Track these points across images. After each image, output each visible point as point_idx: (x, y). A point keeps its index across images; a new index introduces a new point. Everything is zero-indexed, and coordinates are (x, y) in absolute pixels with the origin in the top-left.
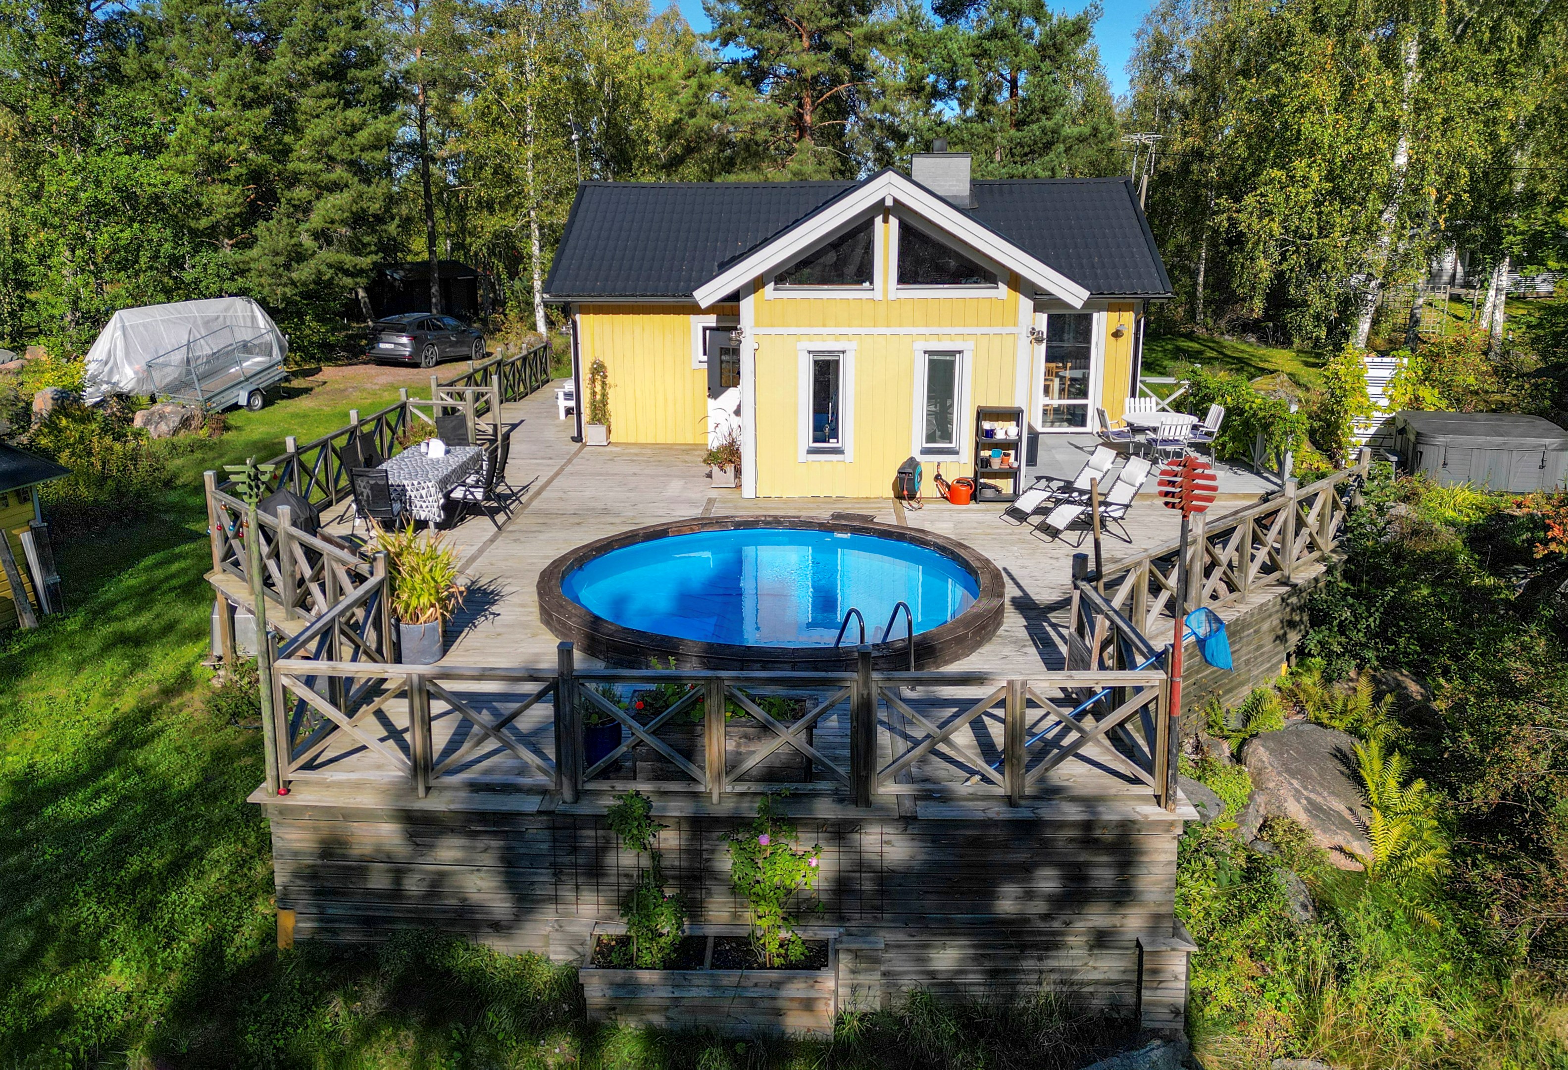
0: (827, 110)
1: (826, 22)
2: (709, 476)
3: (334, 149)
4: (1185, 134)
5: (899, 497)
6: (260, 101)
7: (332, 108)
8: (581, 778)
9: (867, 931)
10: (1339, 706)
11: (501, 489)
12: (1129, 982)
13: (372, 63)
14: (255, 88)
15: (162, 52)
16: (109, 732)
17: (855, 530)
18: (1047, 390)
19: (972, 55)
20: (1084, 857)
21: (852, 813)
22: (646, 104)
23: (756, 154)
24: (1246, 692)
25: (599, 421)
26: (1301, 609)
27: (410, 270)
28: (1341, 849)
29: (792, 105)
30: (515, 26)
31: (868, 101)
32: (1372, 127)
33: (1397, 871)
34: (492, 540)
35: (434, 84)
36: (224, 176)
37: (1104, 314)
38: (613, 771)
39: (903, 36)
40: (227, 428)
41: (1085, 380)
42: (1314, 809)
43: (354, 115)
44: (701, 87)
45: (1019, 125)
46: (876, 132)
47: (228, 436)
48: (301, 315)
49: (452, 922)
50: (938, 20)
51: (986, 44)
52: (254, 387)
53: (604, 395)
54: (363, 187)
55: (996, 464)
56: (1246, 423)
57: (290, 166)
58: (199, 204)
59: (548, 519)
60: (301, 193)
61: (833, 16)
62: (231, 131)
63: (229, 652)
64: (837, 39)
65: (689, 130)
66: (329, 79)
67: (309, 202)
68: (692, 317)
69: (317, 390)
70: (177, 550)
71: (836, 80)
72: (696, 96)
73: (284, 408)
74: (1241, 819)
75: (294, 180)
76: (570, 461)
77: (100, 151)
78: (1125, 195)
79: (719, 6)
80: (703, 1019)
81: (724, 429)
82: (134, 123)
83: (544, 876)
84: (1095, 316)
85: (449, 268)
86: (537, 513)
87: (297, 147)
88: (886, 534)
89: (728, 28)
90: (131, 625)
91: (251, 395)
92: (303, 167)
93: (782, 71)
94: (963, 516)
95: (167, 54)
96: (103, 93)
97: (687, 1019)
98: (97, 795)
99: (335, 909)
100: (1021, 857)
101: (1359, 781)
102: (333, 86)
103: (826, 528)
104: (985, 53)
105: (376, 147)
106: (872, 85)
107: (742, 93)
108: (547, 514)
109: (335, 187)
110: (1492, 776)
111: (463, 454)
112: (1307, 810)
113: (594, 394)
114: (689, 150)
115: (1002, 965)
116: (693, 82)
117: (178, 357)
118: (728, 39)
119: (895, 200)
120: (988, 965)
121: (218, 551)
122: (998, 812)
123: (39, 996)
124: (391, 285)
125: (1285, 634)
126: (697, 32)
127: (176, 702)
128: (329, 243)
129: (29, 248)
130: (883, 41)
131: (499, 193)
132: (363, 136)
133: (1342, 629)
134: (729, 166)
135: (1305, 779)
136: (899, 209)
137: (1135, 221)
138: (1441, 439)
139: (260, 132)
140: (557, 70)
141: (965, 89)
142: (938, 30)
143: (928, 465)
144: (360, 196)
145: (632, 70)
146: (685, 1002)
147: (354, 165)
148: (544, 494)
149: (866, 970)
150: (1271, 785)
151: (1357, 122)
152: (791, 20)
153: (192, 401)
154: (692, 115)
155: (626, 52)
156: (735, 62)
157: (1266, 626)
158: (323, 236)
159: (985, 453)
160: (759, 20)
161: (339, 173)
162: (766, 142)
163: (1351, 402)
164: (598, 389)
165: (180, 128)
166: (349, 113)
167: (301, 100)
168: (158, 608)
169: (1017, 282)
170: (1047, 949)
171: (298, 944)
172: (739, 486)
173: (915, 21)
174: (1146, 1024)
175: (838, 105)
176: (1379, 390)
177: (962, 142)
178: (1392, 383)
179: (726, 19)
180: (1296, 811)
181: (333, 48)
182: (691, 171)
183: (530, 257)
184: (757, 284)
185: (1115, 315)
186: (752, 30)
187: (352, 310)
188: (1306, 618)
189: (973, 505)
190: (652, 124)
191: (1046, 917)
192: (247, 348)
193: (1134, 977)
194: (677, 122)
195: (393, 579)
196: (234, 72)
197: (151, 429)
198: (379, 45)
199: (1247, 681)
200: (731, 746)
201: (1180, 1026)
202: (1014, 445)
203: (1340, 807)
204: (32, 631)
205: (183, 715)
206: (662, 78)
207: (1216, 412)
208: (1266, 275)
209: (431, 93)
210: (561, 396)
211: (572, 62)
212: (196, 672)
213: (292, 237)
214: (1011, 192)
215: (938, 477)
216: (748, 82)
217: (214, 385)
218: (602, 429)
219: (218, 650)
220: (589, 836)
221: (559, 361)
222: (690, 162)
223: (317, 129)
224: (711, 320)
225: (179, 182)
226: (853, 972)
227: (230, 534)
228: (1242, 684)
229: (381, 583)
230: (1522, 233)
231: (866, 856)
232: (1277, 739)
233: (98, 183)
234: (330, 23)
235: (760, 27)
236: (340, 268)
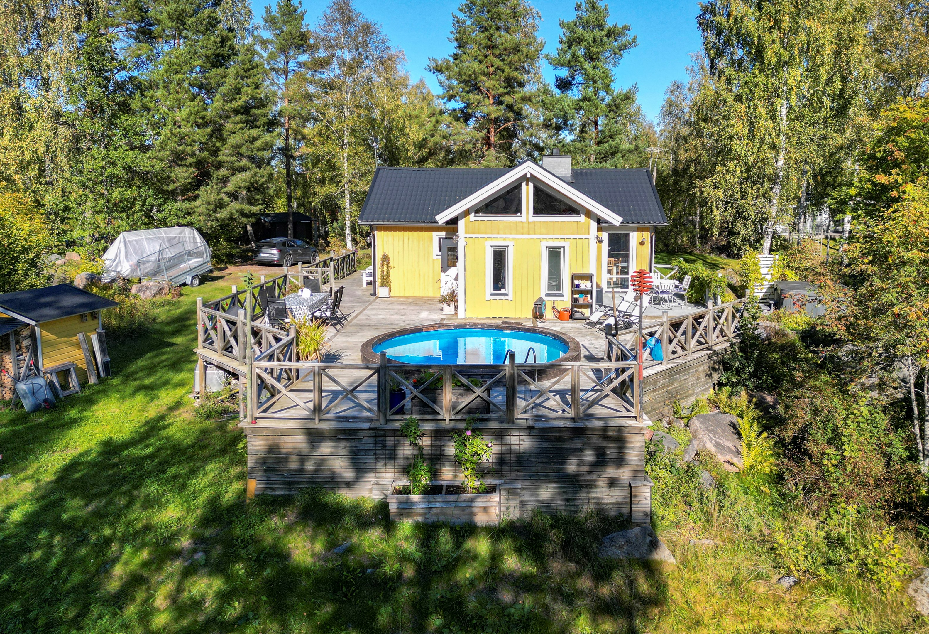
0: (502, 135)
1: (501, 90)
2: (442, 309)
3: (243, 150)
4: (686, 151)
5: (535, 317)
6: (206, 124)
7: (243, 129)
8: (389, 413)
9: (512, 482)
10: (734, 406)
11: (339, 314)
12: (626, 503)
13: (264, 106)
14: (203, 118)
15: (152, 97)
16: (144, 426)
17: (513, 329)
18: (610, 272)
19: (575, 109)
20: (604, 444)
21: (505, 426)
22: (407, 131)
23: (466, 157)
24: (693, 399)
25: (385, 285)
26: (719, 363)
27: (274, 217)
28: (729, 462)
29: (484, 132)
30: (340, 89)
31: (523, 130)
32: (764, 147)
33: (753, 472)
34: (335, 336)
35: (294, 118)
36: (183, 163)
37: (635, 233)
38: (401, 411)
39: (540, 99)
40: (181, 295)
41: (628, 268)
42: (718, 445)
43: (254, 132)
44: (437, 122)
45: (599, 143)
46: (528, 146)
47: (181, 298)
48: (217, 238)
49: (327, 483)
50: (557, 91)
51: (581, 103)
52: (195, 274)
53: (388, 272)
54: (257, 170)
55: (581, 301)
56: (701, 284)
57: (219, 159)
58: (169, 177)
59: (361, 327)
60: (223, 172)
61: (506, 88)
62: (188, 140)
63: (203, 389)
64: (507, 99)
65: (431, 144)
66: (242, 114)
67: (227, 177)
68: (434, 233)
69: (227, 277)
70: (164, 350)
71: (507, 120)
72: (434, 126)
73: (209, 286)
74: (686, 451)
75: (219, 165)
76: (370, 304)
77: (116, 149)
78: (646, 177)
79: (446, 82)
80: (442, 518)
81: (449, 285)
82: (136, 134)
83: (371, 459)
84: (631, 234)
85: (297, 215)
86: (356, 325)
87: (223, 149)
88: (527, 330)
89: (451, 92)
90: (147, 382)
91: (193, 278)
92: (226, 159)
93: (479, 115)
94: (566, 325)
95: (155, 98)
96: (120, 118)
97: (434, 518)
98: (147, 446)
99: (274, 478)
100: (579, 445)
101: (739, 434)
102: (244, 117)
103: (499, 328)
104: (581, 108)
105: (264, 149)
106: (525, 123)
107: (459, 125)
108: (361, 325)
109: (243, 169)
110: (790, 425)
111: (318, 297)
112: (714, 445)
113: (383, 271)
114: (430, 154)
115: (570, 496)
116: (433, 119)
117: (153, 258)
118: (451, 98)
119: (531, 175)
120: (566, 496)
121: (201, 337)
122: (568, 424)
123: (136, 519)
124: (263, 225)
125: (711, 374)
126: (435, 93)
127: (177, 413)
128: (236, 199)
129: (72, 199)
130: (530, 101)
131: (328, 175)
132: (258, 143)
133: (738, 374)
134: (452, 162)
135: (715, 433)
136: (533, 178)
137: (650, 189)
138: (791, 292)
139: (204, 140)
140: (362, 111)
141: (572, 125)
142: (558, 96)
143: (549, 302)
144: (255, 174)
145: (400, 113)
146: (434, 510)
147: (252, 159)
148: (359, 317)
149: (513, 499)
150: (700, 436)
151: (757, 144)
152: (483, 89)
153: (163, 280)
154: (432, 136)
155: (397, 103)
156: (455, 110)
157: (701, 369)
158: (234, 196)
159: (576, 296)
160: (467, 89)
161: (244, 162)
162: (470, 151)
163: (752, 276)
164: (385, 269)
165: (162, 137)
166: (252, 131)
167: (227, 124)
168: (159, 374)
169: (589, 214)
170: (591, 488)
171: (257, 496)
172: (456, 314)
173: (546, 92)
174: (633, 521)
175: (508, 133)
176: (766, 271)
177: (570, 152)
178: (772, 268)
179: (450, 88)
180: (710, 446)
181: (244, 98)
182: (430, 165)
183: (344, 209)
184: (466, 213)
185: (640, 234)
186: (464, 94)
187: (245, 238)
188: (721, 368)
189: (571, 321)
190: (410, 141)
191: (590, 473)
192: (190, 254)
193: (628, 500)
194: (424, 140)
195: (297, 338)
196: (192, 110)
197: (141, 294)
198: (267, 97)
199: (693, 394)
200: (454, 399)
201: (648, 521)
202: (590, 292)
203: (730, 445)
204: (95, 384)
205: (181, 418)
206: (417, 117)
207: (688, 279)
208: (718, 218)
209: (293, 123)
210: (364, 275)
211: (369, 108)
212: (185, 399)
213: (218, 195)
214: (591, 175)
215: (554, 308)
216: (461, 120)
217: (173, 273)
218: (387, 289)
219: (197, 388)
220: (390, 440)
221: (360, 263)
222: (430, 161)
223: (233, 140)
224: (443, 234)
225: (159, 166)
226: (507, 500)
227: (209, 327)
228: (691, 395)
229: (293, 339)
230: (836, 199)
231: (513, 446)
232: (705, 418)
233: (114, 164)
234: (243, 86)
235: (468, 92)
236: (243, 214)
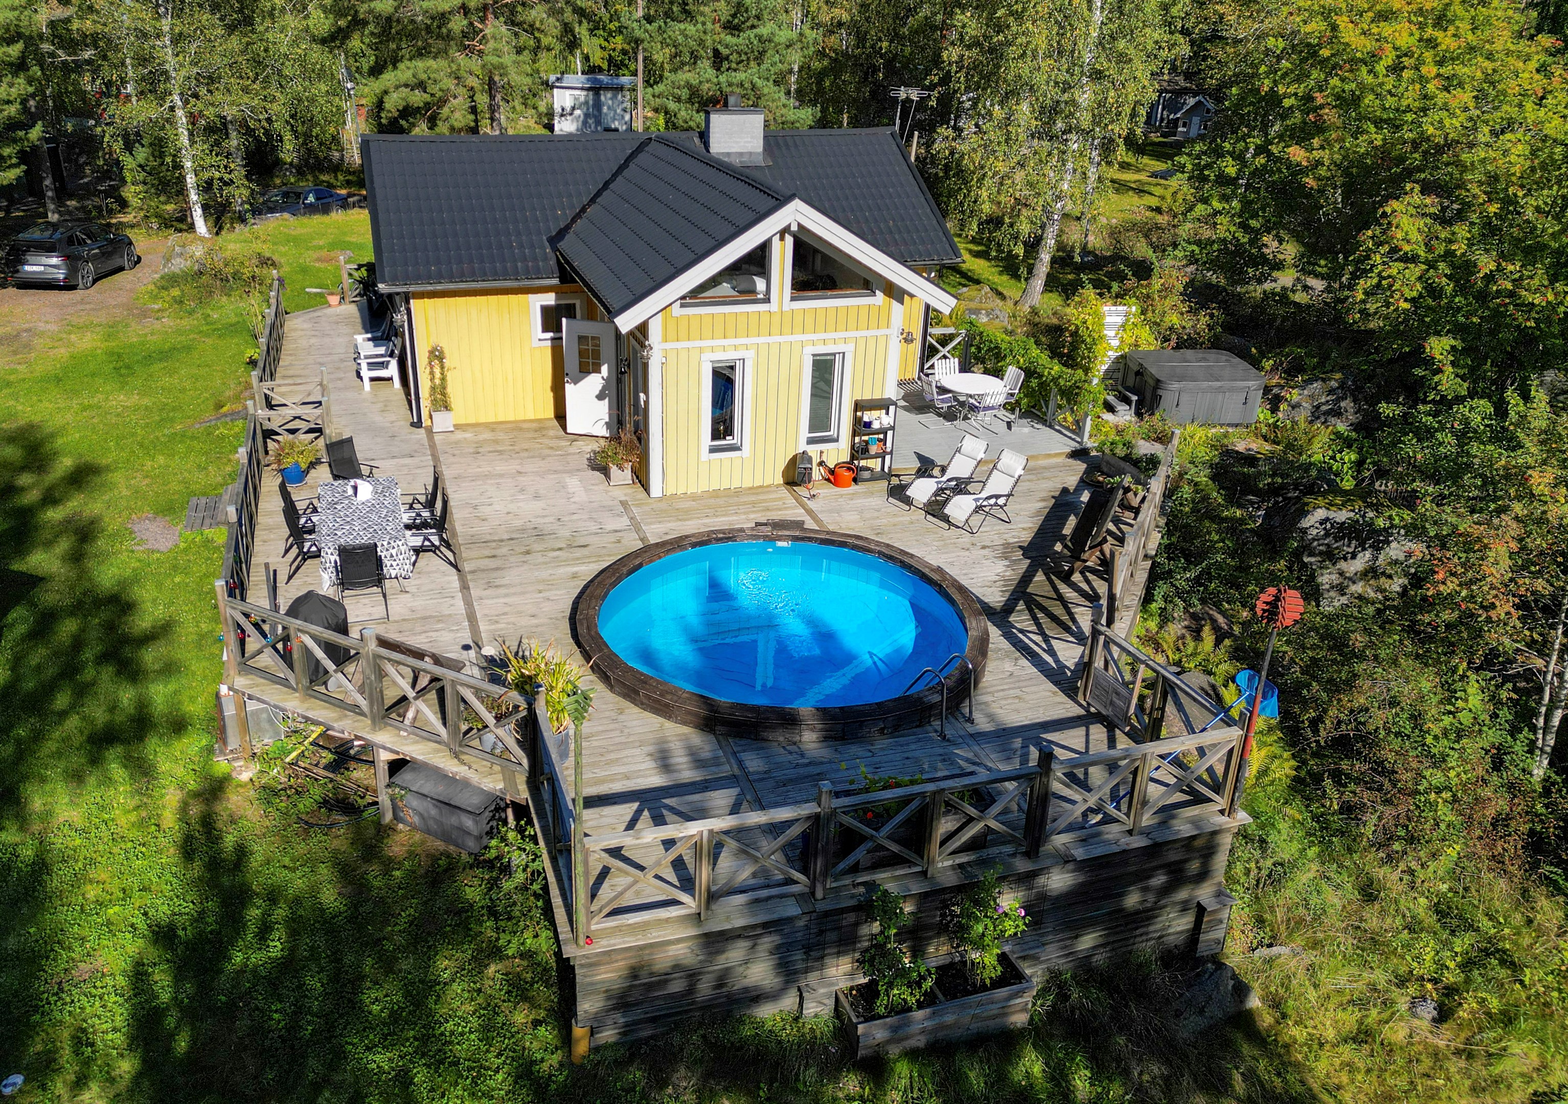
12: (1188, 930)
25: (439, 405)
34: (466, 588)
53: (443, 379)
55: (873, 450)
63: (247, 744)
68: (531, 297)
78: (895, 147)
83: (797, 955)
97: (930, 1037)
99: (628, 1017)
113: (433, 378)
119: (799, 225)
122: (1126, 842)
138: (1175, 386)
143: (814, 453)
159: (861, 440)
164: (437, 373)
169: (890, 289)
171: (594, 1049)
174: (1198, 955)
176: (1113, 334)
189: (854, 488)
193: (1191, 926)
202: (885, 432)
215: (821, 463)
218: (448, 415)
219: (234, 743)
224: (548, 299)
